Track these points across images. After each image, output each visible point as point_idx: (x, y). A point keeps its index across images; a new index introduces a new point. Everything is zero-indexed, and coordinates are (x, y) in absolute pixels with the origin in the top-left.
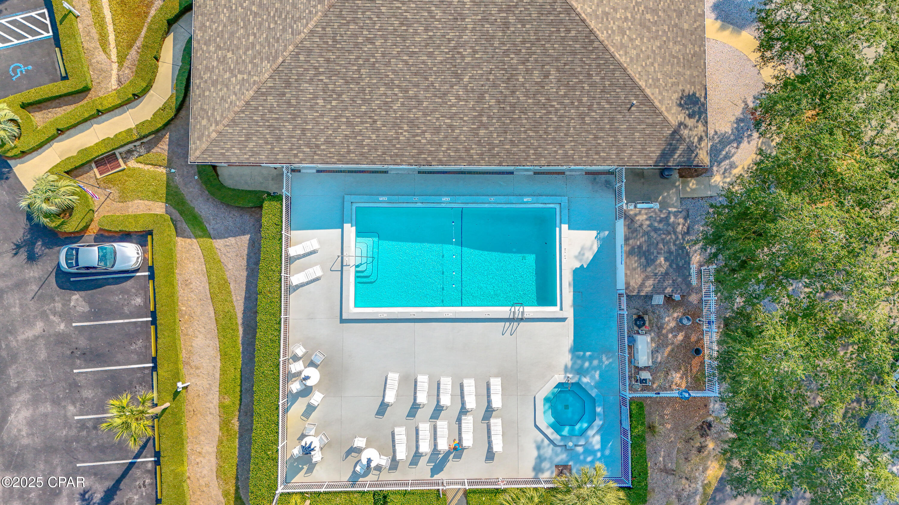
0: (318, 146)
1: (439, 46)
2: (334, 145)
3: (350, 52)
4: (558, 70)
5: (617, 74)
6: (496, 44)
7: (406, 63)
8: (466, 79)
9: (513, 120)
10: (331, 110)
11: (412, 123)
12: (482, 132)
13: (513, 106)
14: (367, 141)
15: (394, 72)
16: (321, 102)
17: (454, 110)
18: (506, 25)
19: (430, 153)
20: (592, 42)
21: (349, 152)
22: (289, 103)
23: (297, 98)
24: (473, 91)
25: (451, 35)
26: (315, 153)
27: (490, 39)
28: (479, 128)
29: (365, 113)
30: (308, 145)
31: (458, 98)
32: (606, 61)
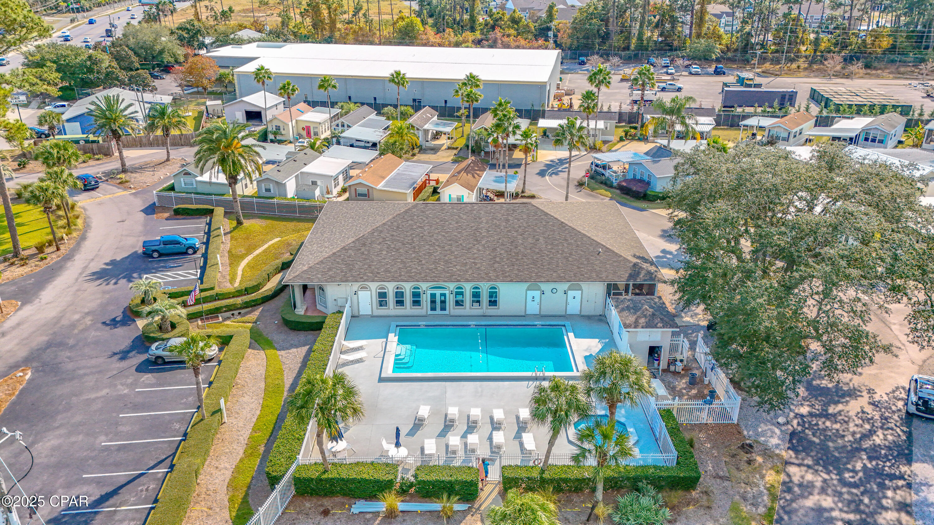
0: (378, 273)
1: (465, 229)
2: (390, 272)
3: (407, 232)
4: (544, 238)
5: (585, 239)
6: (502, 228)
7: (444, 236)
8: (483, 242)
9: (517, 260)
10: (391, 256)
11: (446, 262)
12: (496, 265)
13: (517, 254)
14: (414, 270)
15: (435, 239)
16: (384, 252)
17: (476, 255)
18: (507, 220)
19: (459, 275)
20: (564, 227)
21: (400, 276)
22: (363, 253)
23: (369, 251)
24: (488, 247)
25: (473, 225)
26: (376, 276)
27: (498, 226)
28: (494, 263)
29: (415, 257)
30: (372, 273)
31: (479, 250)
32: (576, 234)
